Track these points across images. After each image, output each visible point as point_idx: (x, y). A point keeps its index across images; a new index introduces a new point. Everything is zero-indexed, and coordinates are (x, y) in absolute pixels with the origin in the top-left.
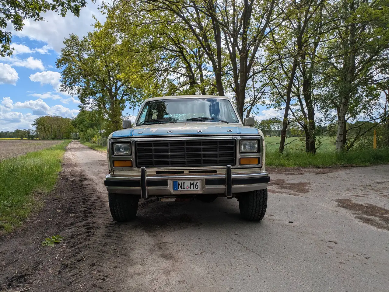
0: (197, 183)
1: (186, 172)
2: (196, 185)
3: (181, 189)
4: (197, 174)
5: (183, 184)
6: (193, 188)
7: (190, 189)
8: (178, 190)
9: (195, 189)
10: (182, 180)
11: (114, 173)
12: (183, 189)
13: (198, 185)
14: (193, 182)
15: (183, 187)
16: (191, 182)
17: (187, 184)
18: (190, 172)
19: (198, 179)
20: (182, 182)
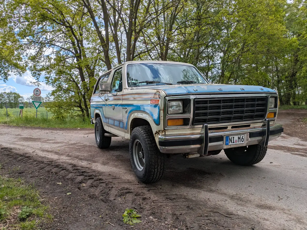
0: (243, 136)
1: (229, 128)
2: (242, 138)
3: (231, 143)
4: (241, 128)
5: (232, 138)
6: (240, 142)
7: (237, 143)
8: (229, 144)
9: (241, 142)
10: (231, 135)
11: (165, 133)
12: (233, 143)
13: (243, 139)
14: (240, 136)
15: (232, 142)
16: (238, 136)
17: (236, 138)
18: (232, 127)
19: (244, 133)
20: (232, 137)
